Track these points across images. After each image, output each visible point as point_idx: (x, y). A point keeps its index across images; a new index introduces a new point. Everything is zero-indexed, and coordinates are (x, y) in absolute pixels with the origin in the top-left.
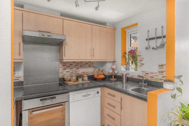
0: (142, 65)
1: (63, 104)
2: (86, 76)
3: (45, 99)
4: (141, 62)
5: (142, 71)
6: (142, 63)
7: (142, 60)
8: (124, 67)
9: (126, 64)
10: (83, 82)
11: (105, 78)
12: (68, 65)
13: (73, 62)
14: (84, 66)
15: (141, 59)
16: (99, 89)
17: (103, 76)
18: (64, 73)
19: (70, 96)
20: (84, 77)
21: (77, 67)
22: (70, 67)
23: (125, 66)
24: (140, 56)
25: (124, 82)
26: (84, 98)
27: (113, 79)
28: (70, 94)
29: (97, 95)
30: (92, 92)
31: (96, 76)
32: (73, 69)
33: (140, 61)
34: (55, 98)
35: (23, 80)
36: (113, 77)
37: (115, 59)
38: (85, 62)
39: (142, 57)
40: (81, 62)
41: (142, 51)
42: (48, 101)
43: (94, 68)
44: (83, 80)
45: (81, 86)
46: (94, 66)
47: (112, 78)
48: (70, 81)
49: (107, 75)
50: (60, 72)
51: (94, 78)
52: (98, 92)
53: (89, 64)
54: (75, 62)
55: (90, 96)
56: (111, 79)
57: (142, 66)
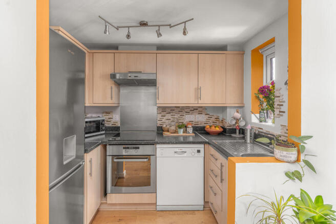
0: (281, 113)
1: (148, 157)
2: (191, 126)
3: (128, 148)
4: (281, 108)
5: (282, 125)
6: (281, 110)
7: (282, 105)
8: (256, 116)
9: (260, 112)
10: (185, 134)
11: (223, 131)
12: (169, 110)
13: (176, 107)
14: (191, 112)
15: (280, 102)
16: (201, 147)
17: (218, 129)
18: (164, 120)
19: (157, 149)
20: (188, 127)
21: (181, 113)
22: (171, 114)
23: (258, 115)
24: (279, 97)
25: (248, 141)
26: (176, 155)
27: (237, 135)
28: (158, 146)
29: (197, 154)
30: (191, 149)
31: (208, 128)
32: (175, 116)
33: (278, 107)
34: (138, 148)
35: (119, 125)
36: (237, 131)
37: (243, 104)
38: (193, 107)
39: (281, 98)
40: (188, 107)
41: (281, 88)
42: (131, 150)
43: (207, 116)
44: (185, 131)
45: (182, 139)
46: (208, 113)
47: (235, 133)
48: (168, 131)
49: (228, 128)
50: (159, 119)
51: (205, 131)
52: (199, 151)
53: (199, 109)
54: (179, 107)
55: (185, 155)
56: (233, 135)
57: (282, 115)
